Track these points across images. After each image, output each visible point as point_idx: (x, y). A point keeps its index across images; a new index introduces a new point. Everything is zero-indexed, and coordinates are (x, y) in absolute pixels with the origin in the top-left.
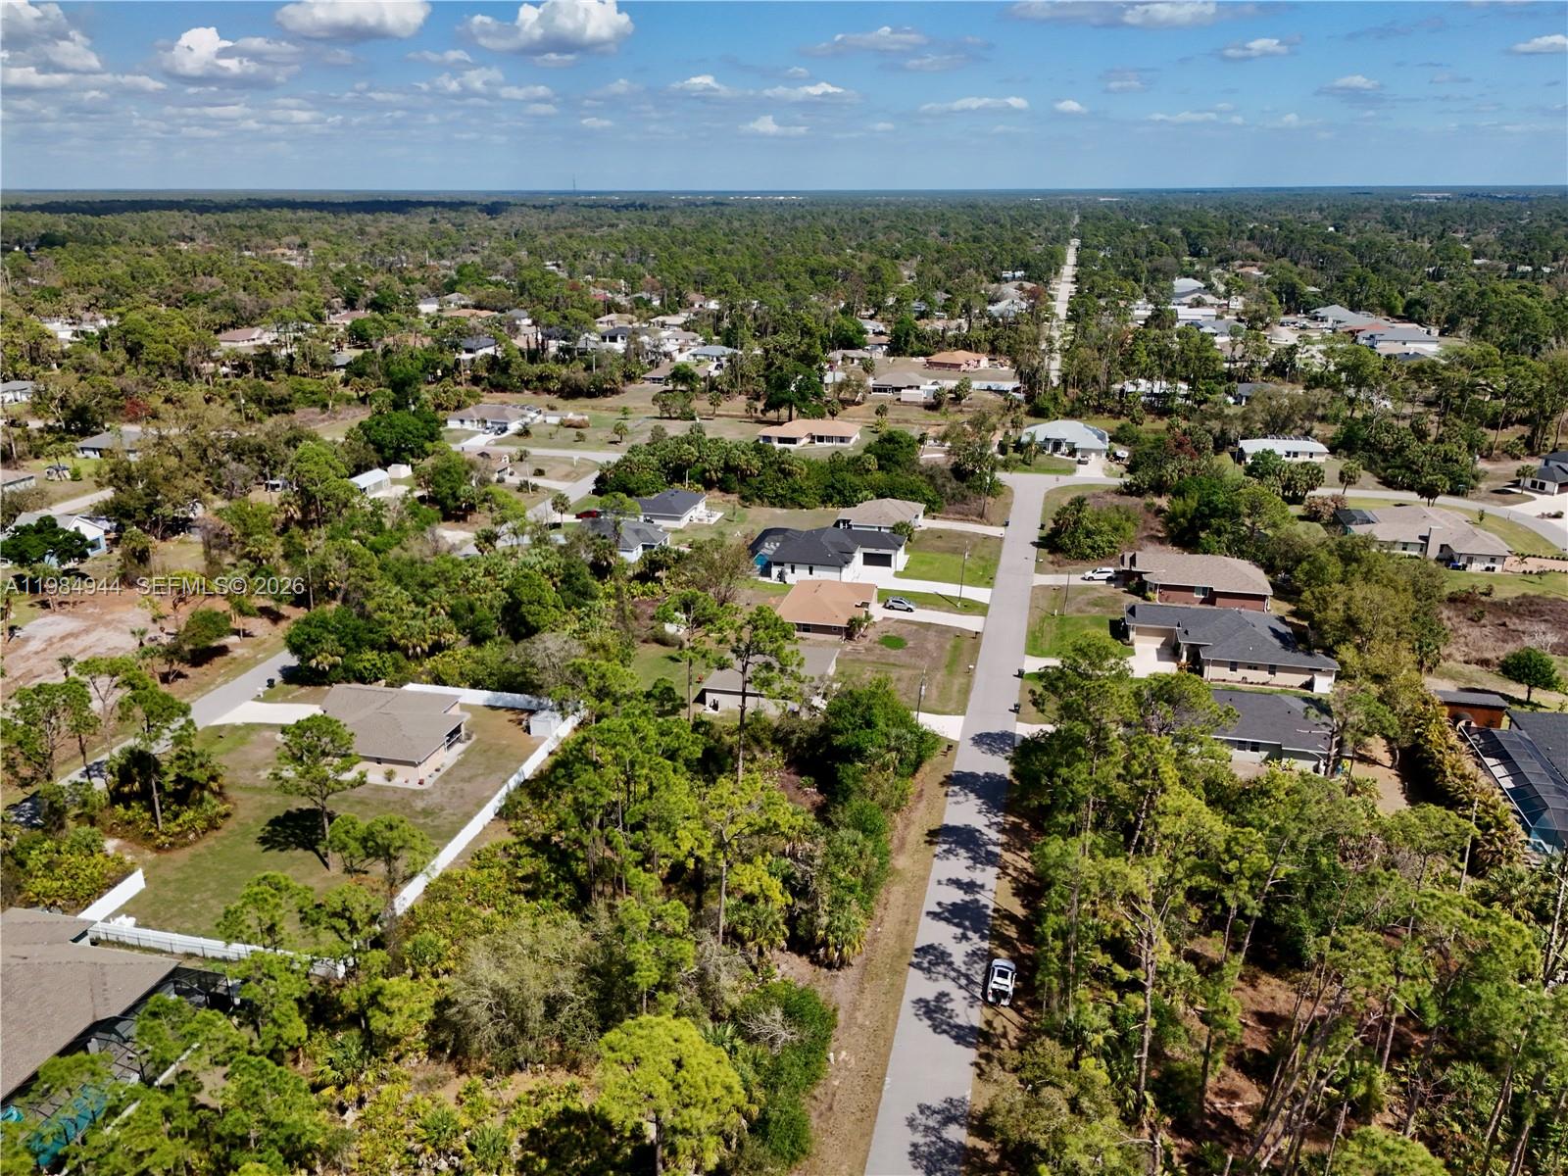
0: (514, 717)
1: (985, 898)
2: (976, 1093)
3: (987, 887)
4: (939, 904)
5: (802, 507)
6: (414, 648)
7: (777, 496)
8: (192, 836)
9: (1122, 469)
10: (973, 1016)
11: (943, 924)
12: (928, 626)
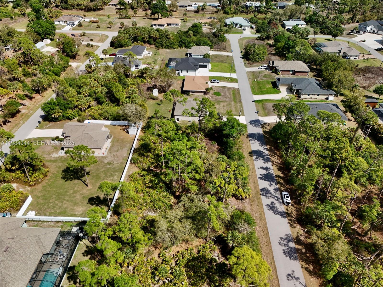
0: (121, 128)
1: (272, 172)
2: (293, 232)
3: (271, 168)
4: (261, 175)
5: (174, 49)
6: (83, 108)
7: (167, 45)
8: (40, 180)
9: (255, 32)
10: (282, 208)
11: (263, 181)
12: (224, 87)
